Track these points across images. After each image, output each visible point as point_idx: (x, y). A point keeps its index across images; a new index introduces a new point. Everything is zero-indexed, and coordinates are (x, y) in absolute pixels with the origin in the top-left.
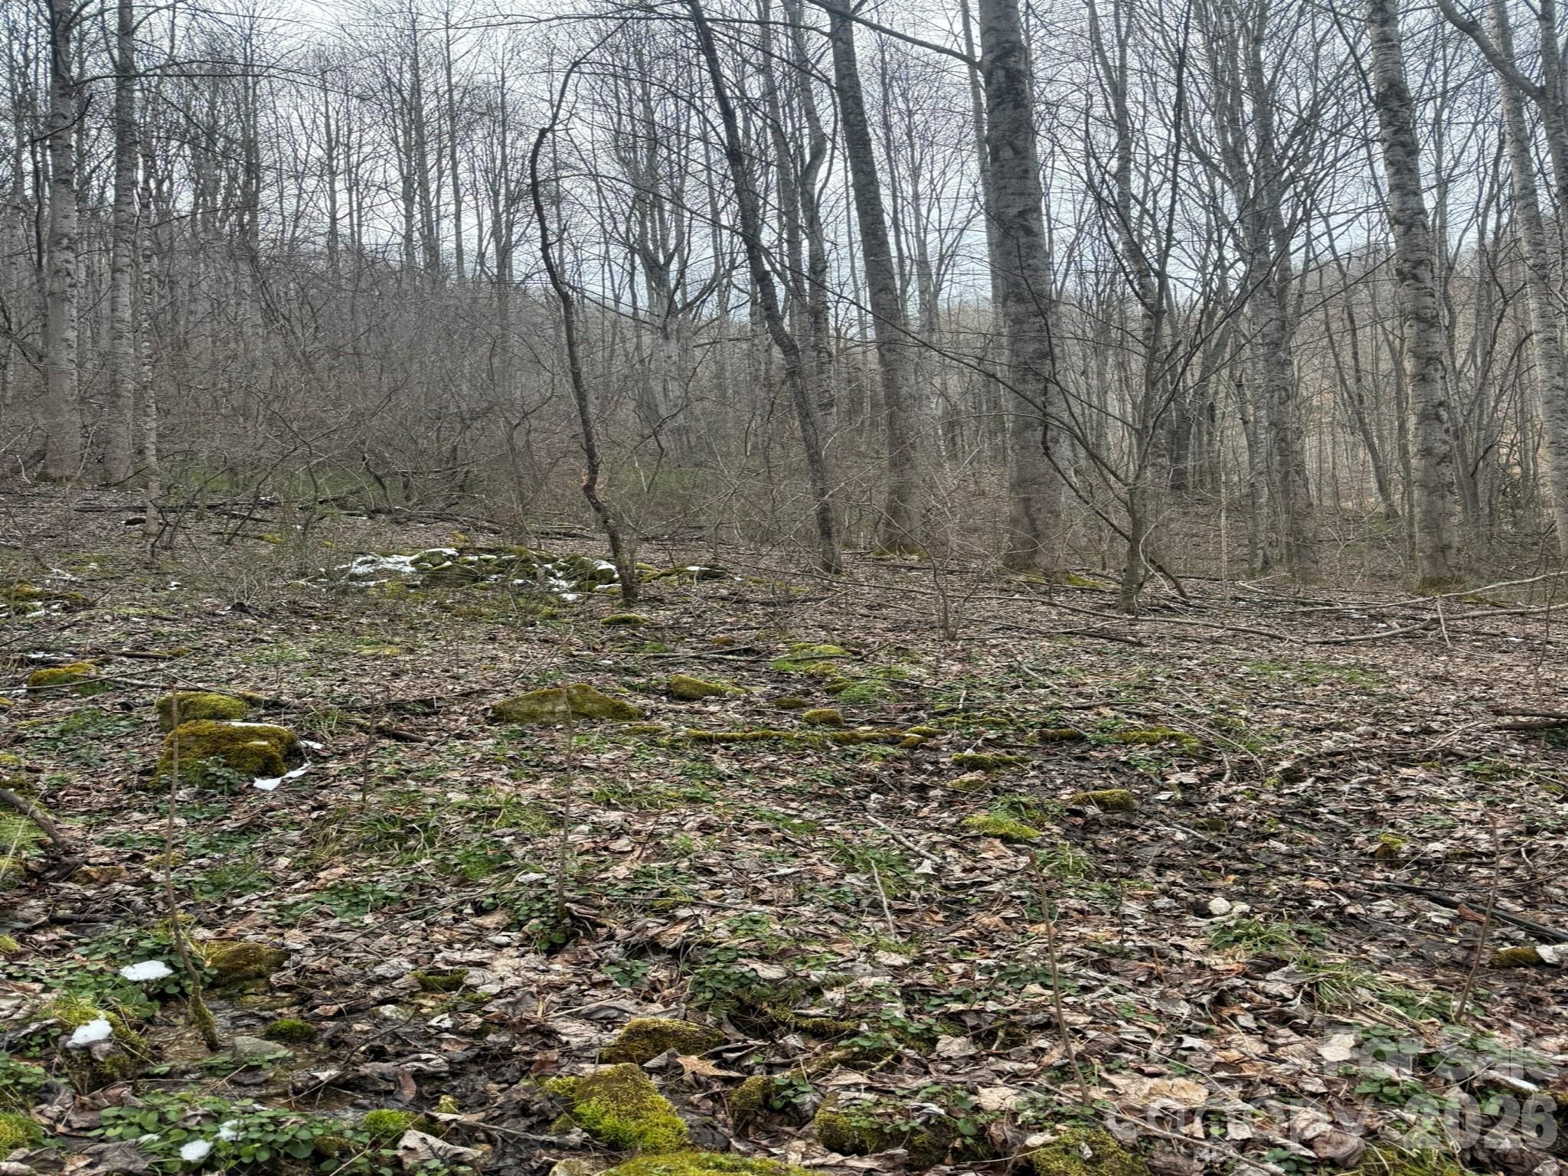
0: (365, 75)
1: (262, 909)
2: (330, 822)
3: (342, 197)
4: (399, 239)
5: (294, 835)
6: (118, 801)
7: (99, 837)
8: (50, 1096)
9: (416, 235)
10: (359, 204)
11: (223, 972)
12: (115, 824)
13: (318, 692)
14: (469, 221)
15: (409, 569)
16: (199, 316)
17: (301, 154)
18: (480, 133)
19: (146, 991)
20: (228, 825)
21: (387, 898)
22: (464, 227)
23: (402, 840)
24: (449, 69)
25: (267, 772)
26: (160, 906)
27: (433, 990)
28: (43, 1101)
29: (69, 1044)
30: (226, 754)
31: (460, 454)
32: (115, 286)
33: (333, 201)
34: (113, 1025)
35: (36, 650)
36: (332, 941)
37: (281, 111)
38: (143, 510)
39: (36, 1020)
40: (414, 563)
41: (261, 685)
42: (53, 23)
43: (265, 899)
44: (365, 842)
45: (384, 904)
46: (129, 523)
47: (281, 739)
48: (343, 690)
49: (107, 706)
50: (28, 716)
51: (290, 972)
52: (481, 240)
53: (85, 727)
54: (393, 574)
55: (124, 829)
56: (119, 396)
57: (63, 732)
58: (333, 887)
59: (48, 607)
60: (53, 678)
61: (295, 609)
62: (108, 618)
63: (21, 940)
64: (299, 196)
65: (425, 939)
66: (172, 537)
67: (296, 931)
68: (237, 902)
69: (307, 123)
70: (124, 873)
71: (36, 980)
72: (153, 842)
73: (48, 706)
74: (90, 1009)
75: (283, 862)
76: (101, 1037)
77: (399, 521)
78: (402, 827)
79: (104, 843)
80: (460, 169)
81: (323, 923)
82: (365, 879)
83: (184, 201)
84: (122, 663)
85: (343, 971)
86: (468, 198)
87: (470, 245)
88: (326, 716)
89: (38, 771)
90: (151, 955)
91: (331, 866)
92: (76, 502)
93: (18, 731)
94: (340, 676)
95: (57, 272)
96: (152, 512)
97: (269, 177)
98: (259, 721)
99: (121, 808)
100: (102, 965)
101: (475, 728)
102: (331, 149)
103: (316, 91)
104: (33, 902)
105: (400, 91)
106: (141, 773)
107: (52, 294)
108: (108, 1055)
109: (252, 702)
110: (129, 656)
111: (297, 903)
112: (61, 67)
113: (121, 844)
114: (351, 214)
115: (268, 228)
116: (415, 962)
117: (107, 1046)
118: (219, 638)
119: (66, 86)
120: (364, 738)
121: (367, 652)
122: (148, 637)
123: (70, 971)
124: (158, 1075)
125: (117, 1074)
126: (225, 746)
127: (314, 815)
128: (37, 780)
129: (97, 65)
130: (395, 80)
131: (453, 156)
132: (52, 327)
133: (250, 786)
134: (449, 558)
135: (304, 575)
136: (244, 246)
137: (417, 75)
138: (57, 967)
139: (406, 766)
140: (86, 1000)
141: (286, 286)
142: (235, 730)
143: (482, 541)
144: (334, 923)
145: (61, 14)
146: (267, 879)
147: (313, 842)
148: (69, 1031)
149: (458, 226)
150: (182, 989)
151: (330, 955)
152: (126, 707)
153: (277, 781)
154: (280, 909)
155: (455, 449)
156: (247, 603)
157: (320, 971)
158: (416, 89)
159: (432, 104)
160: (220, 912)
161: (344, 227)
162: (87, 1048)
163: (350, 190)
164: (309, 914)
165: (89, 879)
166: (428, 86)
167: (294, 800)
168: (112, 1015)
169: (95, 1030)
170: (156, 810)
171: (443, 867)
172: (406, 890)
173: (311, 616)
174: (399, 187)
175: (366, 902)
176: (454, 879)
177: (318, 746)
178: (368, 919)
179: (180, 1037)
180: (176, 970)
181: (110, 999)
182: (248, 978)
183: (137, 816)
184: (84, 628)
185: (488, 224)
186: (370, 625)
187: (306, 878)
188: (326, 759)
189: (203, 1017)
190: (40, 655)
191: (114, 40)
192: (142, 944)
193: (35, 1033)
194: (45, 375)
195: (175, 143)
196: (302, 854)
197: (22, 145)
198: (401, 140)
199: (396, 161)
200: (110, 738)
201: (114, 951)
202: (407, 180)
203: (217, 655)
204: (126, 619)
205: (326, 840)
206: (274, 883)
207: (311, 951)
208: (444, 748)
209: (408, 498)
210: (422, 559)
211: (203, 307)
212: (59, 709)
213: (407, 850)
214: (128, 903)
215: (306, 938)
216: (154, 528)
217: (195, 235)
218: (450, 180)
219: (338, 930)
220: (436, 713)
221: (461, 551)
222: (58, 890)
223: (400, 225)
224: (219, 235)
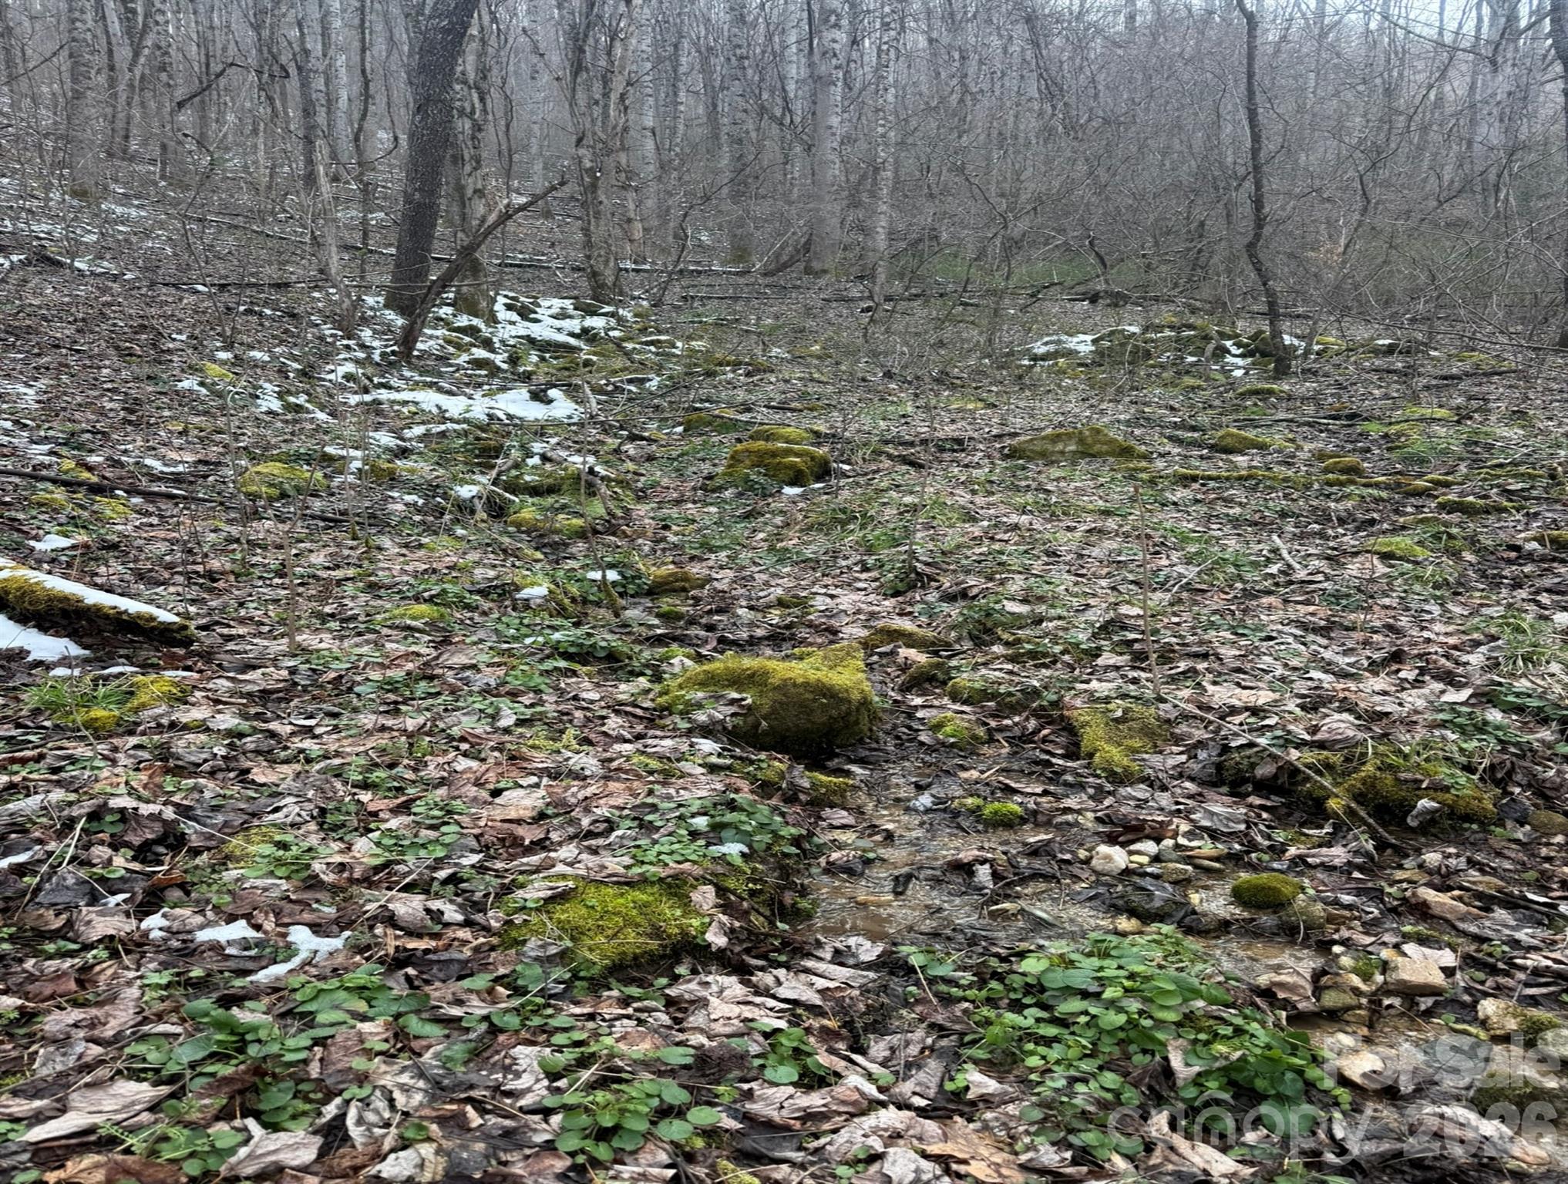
5: (778, 520)
6: (683, 496)
11: (659, 585)
12: (670, 509)
15: (1087, 348)
19: (593, 584)
21: (807, 557)
25: (797, 482)
29: (518, 596)
30: (767, 467)
34: (550, 591)
35: (706, 401)
36: (746, 577)
40: (1094, 342)
44: (819, 524)
46: (863, 310)
49: (726, 440)
50: (669, 446)
53: (698, 452)
54: (1071, 353)
55: (673, 511)
59: (735, 372)
60: (700, 420)
61: (942, 378)
62: (774, 380)
76: (538, 596)
77: (1119, 303)
78: (848, 515)
79: (653, 518)
84: (760, 412)
90: (611, 566)
91: (789, 539)
92: (827, 293)
93: (654, 453)
96: (878, 298)
99: (682, 501)
101: (985, 462)
106: (705, 478)
107: (819, 77)
110: (770, 408)
113: (664, 519)
117: (539, 601)
118: (852, 398)
120: (888, 464)
121: (955, 406)
126: (767, 461)
132: (819, 114)
133: (779, 491)
134: (1132, 336)
142: (777, 448)
147: (788, 525)
148: (519, 589)
150: (626, 590)
153: (800, 489)
157: (723, 591)
162: (527, 600)
165: (625, 536)
168: (553, 587)
169: (536, 592)
172: (823, 554)
176: (863, 550)
177: (847, 468)
182: (675, 591)
183: (690, 505)
188: (848, 478)
190: (705, 405)
196: (776, 531)
205: (795, 522)
207: (728, 581)
208: (942, 473)
210: (1103, 337)
220: (963, 451)
221: (1145, 329)
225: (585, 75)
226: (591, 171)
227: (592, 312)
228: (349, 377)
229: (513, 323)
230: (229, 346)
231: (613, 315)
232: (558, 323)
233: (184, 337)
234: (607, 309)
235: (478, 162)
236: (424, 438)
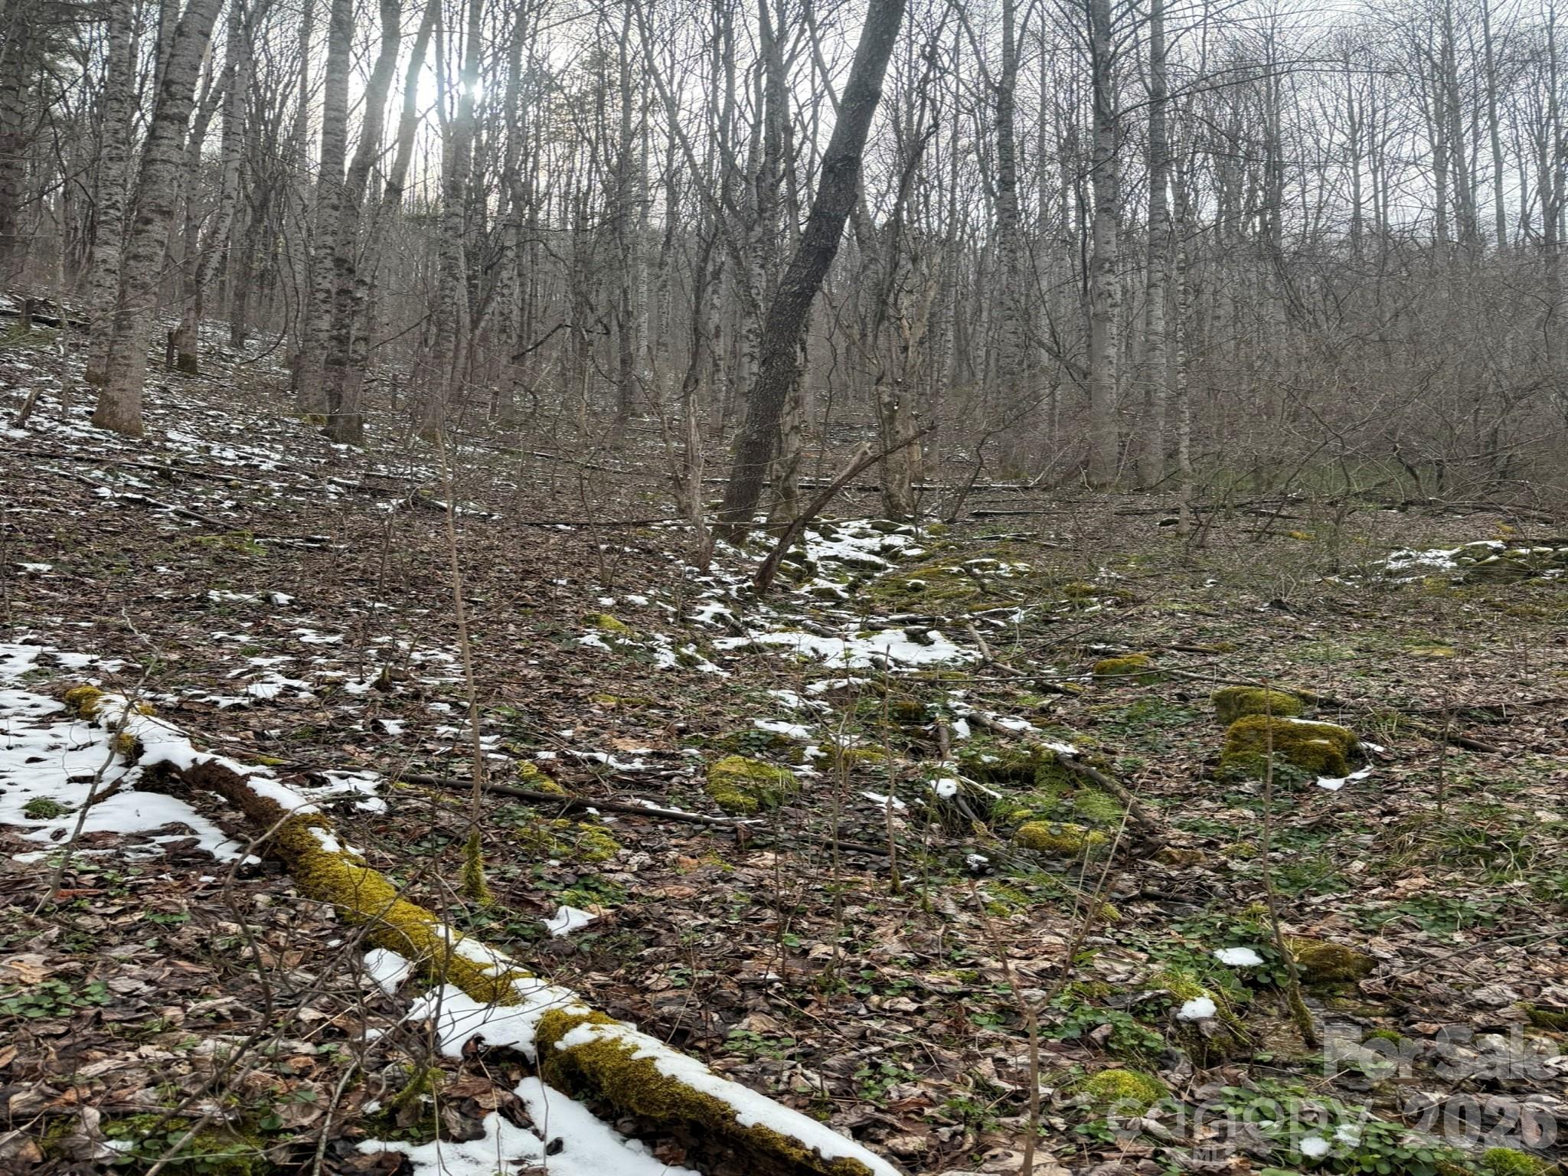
0: (1392, 48)
1: (1343, 912)
2: (1405, 829)
3: (1366, 180)
4: (1428, 214)
5: (1367, 839)
6: (1188, 787)
7: (1175, 820)
8: (1171, 1063)
9: (1449, 207)
10: (1385, 184)
11: (1313, 970)
12: (1187, 810)
13: (1372, 692)
14: (1511, 182)
15: (1449, 564)
16: (1223, 322)
17: (1324, 143)
18: (1523, 83)
19: (1240, 977)
20: (1297, 822)
21: (1477, 917)
22: (1505, 190)
23: (1489, 857)
24: (1486, 22)
25: (1331, 771)
26: (1240, 895)
27: (1544, 1026)
28: (1164, 1067)
29: (1180, 1016)
30: (1287, 750)
31: (1501, 437)
32: (1149, 301)
33: (1357, 185)
34: (1216, 1004)
35: (1099, 641)
36: (1420, 955)
37: (1303, 104)
38: (1176, 511)
39: (1149, 988)
40: (1453, 558)
41: (1313, 682)
42: (1095, 65)
43: (1343, 901)
44: (1446, 854)
45: (1474, 923)
46: (1163, 524)
47: (1342, 739)
48: (1400, 691)
49: (1165, 696)
50: (1096, 702)
51: (1380, 981)
52: (1524, 201)
53: (1148, 714)
54: (1432, 570)
55: (1196, 815)
56: (1152, 405)
57: (1129, 718)
58: (1414, 899)
59: (1102, 602)
60: (1115, 668)
61: (1333, 606)
62: (1156, 613)
63: (1121, 910)
64: (1321, 187)
65: (1528, 968)
66: (1203, 537)
67: (1380, 939)
68: (1314, 900)
69: (1330, 111)
70: (1203, 858)
71: (1141, 950)
72: (1225, 831)
73: (1112, 693)
74: (1194, 985)
75: (1358, 865)
76: (1208, 1015)
77: (1435, 511)
78: (1487, 843)
79: (1180, 826)
80: (1500, 127)
81: (1408, 934)
82: (1449, 893)
83: (1208, 210)
84: (1173, 655)
85: (1436, 989)
86: (1510, 159)
87: (1513, 208)
88: (1385, 718)
89: (1114, 753)
90: (1243, 941)
91: (1410, 875)
92: (1115, 507)
93: (1091, 715)
94: (1393, 677)
95: (1100, 295)
96: (1185, 513)
97: (1291, 171)
98: (1315, 718)
99: (1191, 795)
100: (1197, 945)
101: (1555, 742)
102: (1354, 132)
103: (1338, 76)
104: (1125, 876)
105: (1430, 58)
106: (1206, 763)
107: (1095, 315)
108: (1214, 1033)
109: (1307, 700)
110: (1179, 650)
111: (1377, 910)
112: (1103, 104)
113: (1196, 829)
114: (1375, 196)
115: (1292, 222)
116: (1520, 992)
117: (1213, 1025)
118: (1260, 635)
119: (1108, 120)
120: (1426, 744)
121: (1418, 652)
122: (1194, 631)
123: (1170, 945)
124: (1261, 1062)
125: (1224, 1053)
126: (1289, 743)
127: (1387, 820)
128: (1113, 761)
129: (1130, 96)
130: (1425, 47)
131: (1491, 114)
132: (1095, 346)
133: (1314, 784)
134: (1497, 551)
135: (1335, 571)
136: (1268, 246)
137: (1449, 37)
138: (1155, 939)
139: (1480, 777)
140: (1189, 975)
141: (1308, 280)
142: (1296, 726)
143: (1533, 531)
144: (1421, 936)
145: (1102, 55)
146: (1342, 881)
147: (1387, 848)
148: (1178, 1004)
149: (1498, 189)
150: (1273, 980)
151: (1422, 969)
152: (1182, 697)
153: (1340, 782)
154: (1361, 914)
155: (1496, 431)
156: (1284, 600)
157: (1411, 985)
158: (1448, 50)
159: (1467, 64)
160: (1299, 907)
161: (1368, 211)
162: (1195, 1023)
163: (1375, 172)
164: (1392, 922)
165: (1172, 861)
166: (1462, 44)
167: (1361, 802)
168: (1216, 995)
169: (1200, 1007)
170: (1224, 800)
171: (1540, 891)
172: (1499, 912)
173: (1350, 614)
174: (1430, 158)
175: (1455, 919)
176: (1554, 906)
177: (1379, 749)
178: (1458, 937)
179: (1277, 1027)
180: (1267, 960)
181: (1211, 979)
182: (1337, 980)
183: (1206, 803)
184: (1135, 622)
185: (1532, 184)
186: (1414, 624)
187: (1383, 884)
188: (1389, 763)
189: (1301, 1012)
190: (1102, 646)
191: (1146, 70)
192: (1234, 929)
193: (1149, 1000)
194: (1088, 392)
195: (1200, 156)
196: (1376, 859)
197: (1066, 183)
198: (1431, 108)
199: (1425, 132)
200: (1172, 726)
201: (1207, 932)
202: (1438, 150)
203: (1261, 650)
204: (1172, 614)
205: (1402, 848)
206: (1351, 886)
207: (1400, 962)
208: (1521, 761)
209: (1441, 489)
210: (1464, 553)
211: (1227, 309)
212: (1123, 697)
213: (1495, 869)
214: (1210, 888)
215: (1393, 947)
216: (1186, 528)
217: (1219, 242)
218: (1488, 142)
219: (1426, 944)
220: (1506, 722)
221: (1509, 544)
222: (1146, 866)
223: (1431, 199)
224: (1242, 238)
225: (886, 324)
226: (889, 405)
227: (889, 531)
228: (719, 617)
229: (818, 544)
230: (608, 591)
231: (908, 532)
232: (858, 542)
233: (564, 582)
234: (904, 527)
235: (796, 402)
236: (829, 693)
